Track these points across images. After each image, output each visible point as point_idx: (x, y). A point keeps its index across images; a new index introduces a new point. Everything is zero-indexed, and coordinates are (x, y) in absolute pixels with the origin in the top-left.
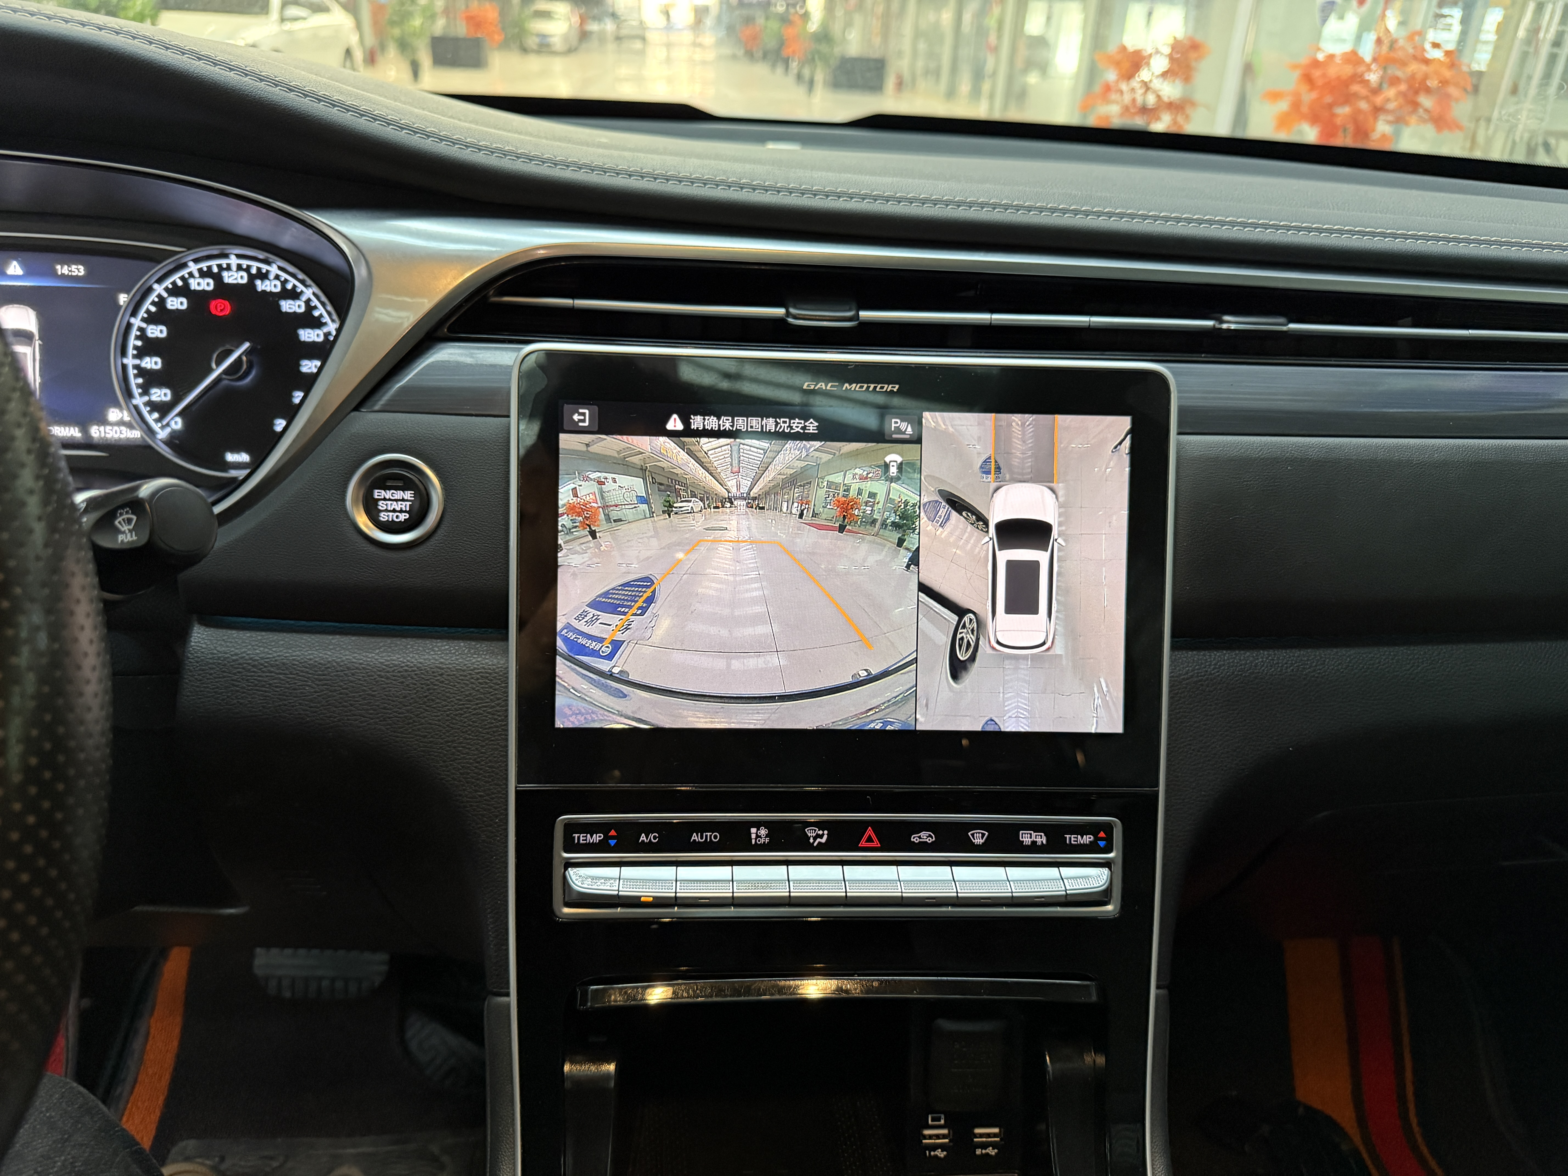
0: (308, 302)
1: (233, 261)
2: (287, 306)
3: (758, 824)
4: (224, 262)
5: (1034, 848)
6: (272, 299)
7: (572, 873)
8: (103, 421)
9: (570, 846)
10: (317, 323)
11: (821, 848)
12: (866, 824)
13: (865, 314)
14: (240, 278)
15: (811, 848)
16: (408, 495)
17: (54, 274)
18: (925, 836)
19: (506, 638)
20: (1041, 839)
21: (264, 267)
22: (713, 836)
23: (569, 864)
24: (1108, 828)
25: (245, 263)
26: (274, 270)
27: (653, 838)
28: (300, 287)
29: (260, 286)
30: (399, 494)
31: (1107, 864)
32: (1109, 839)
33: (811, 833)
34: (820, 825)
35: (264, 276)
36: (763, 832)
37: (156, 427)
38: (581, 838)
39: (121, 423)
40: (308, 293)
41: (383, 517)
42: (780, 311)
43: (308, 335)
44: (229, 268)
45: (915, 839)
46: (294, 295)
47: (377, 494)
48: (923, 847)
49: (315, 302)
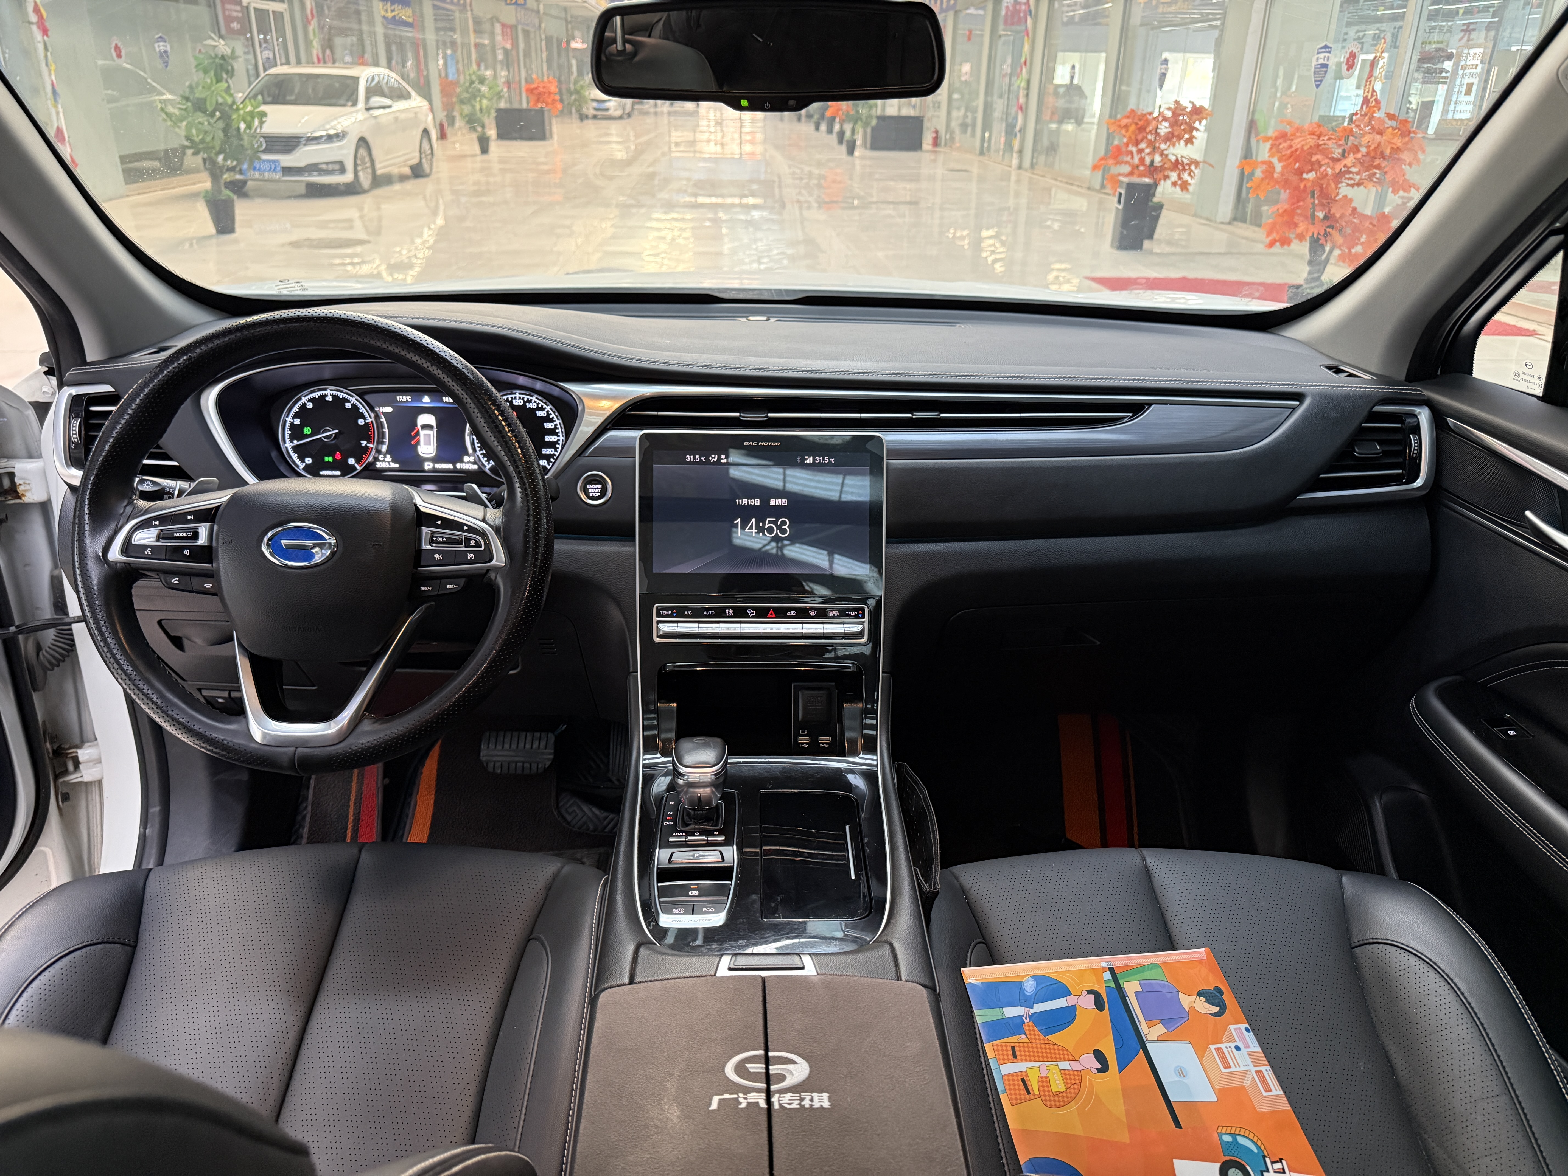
0: (548, 412)
1: (517, 395)
2: (539, 414)
3: (729, 608)
4: (513, 396)
5: (834, 617)
6: (533, 411)
7: (660, 625)
8: (462, 462)
9: (658, 615)
10: (552, 421)
11: (753, 617)
12: (769, 608)
13: (770, 415)
14: (520, 402)
15: (749, 617)
16: (600, 486)
17: (442, 401)
18: (793, 613)
19: (634, 540)
20: (837, 614)
21: (530, 398)
22: (712, 613)
23: (658, 622)
24: (863, 610)
25: (522, 396)
26: (534, 399)
27: (690, 613)
28: (545, 406)
29: (528, 405)
30: (596, 486)
31: (863, 623)
32: (863, 614)
33: (749, 611)
34: (753, 608)
35: (530, 401)
36: (731, 611)
37: (486, 464)
38: (663, 613)
39: (469, 462)
40: (548, 408)
41: (591, 495)
42: (737, 414)
43: (548, 426)
44: (515, 398)
45: (788, 614)
46: (542, 409)
47: (589, 486)
48: (792, 617)
49: (551, 412)
